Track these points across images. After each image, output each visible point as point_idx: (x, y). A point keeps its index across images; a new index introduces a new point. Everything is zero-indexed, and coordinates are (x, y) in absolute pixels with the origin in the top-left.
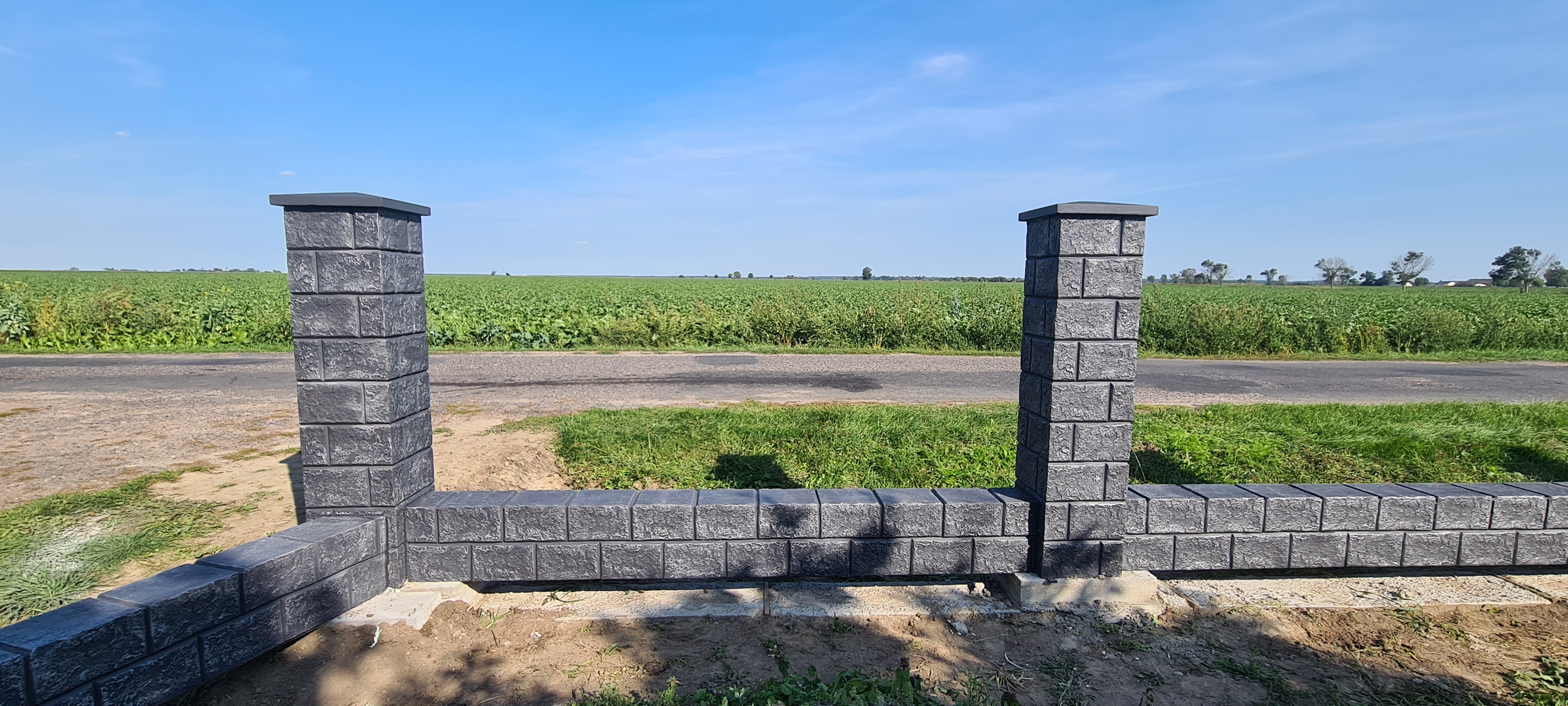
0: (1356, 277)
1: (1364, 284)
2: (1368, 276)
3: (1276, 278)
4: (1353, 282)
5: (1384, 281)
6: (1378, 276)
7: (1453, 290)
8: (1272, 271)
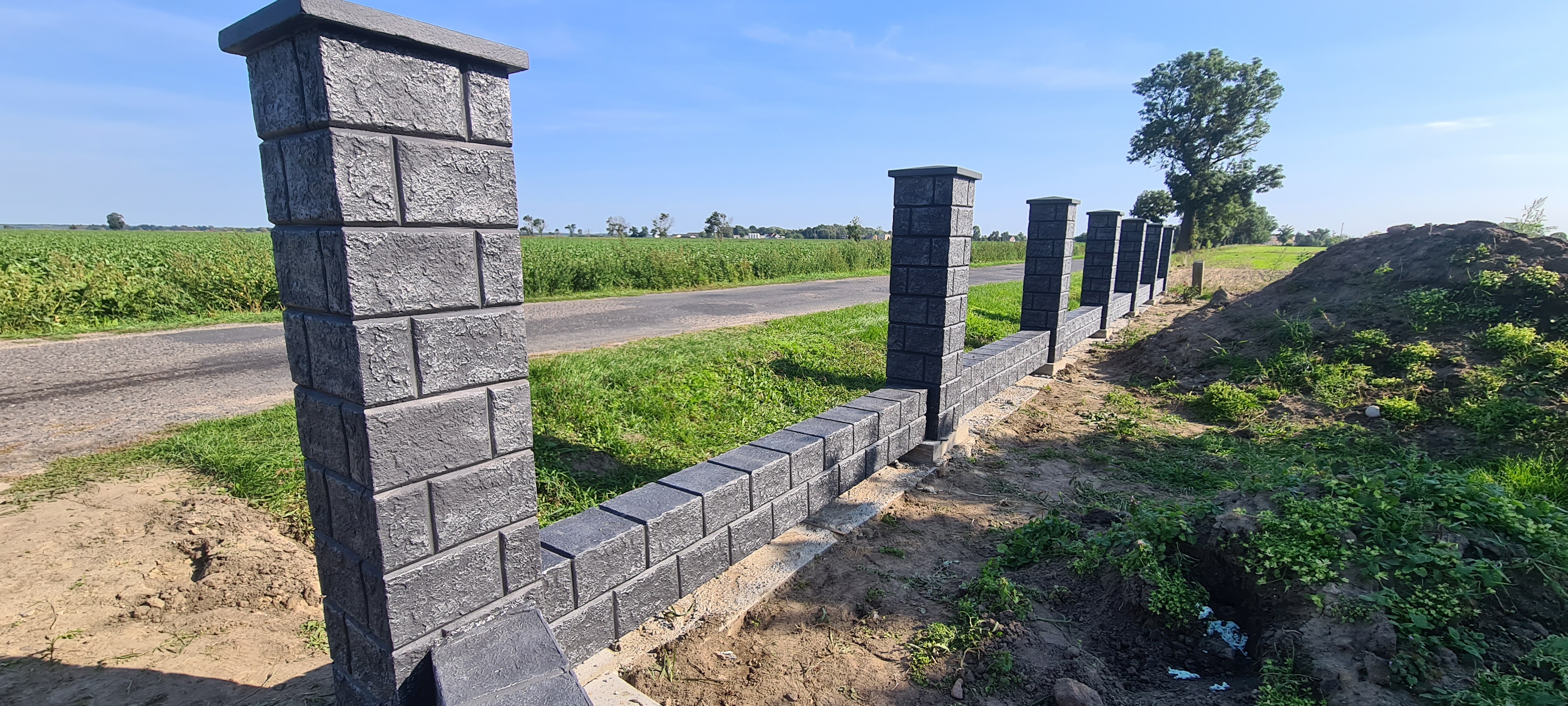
0: (627, 230)
1: (632, 236)
2: (634, 230)
3: (576, 232)
4: (625, 234)
5: (643, 234)
6: (640, 231)
7: (681, 240)
8: (573, 225)
